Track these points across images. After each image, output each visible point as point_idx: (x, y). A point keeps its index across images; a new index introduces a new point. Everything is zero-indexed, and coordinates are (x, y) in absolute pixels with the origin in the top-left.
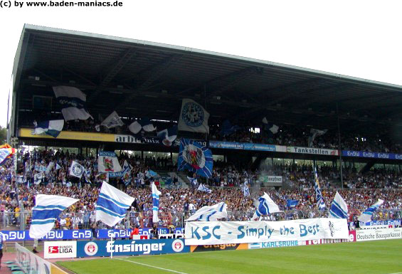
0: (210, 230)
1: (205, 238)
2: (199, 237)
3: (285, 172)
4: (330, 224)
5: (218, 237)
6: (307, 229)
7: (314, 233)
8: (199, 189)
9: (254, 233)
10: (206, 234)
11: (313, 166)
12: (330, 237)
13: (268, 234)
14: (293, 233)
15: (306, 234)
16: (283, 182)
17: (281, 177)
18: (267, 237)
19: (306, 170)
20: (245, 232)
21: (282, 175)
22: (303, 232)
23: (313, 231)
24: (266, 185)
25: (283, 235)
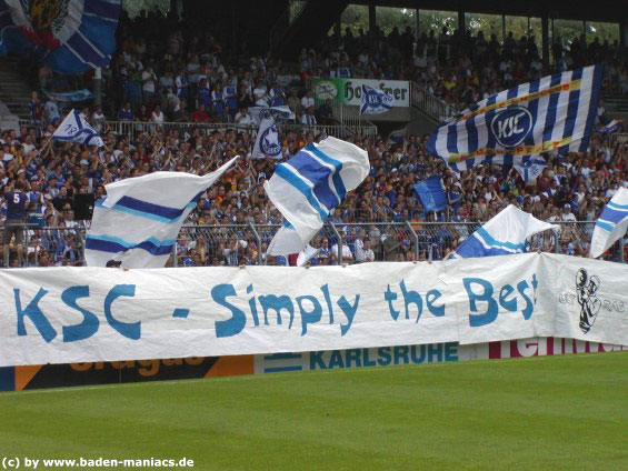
0: (93, 303)
1: (73, 334)
2: (48, 333)
3: (421, 62)
4: (585, 283)
5: (132, 331)
6: (496, 296)
7: (528, 313)
8: (61, 132)
9: (284, 312)
10: (77, 317)
11: (539, 44)
12: (579, 335)
13: (340, 315)
14: (439, 311)
15: (491, 315)
16: (413, 104)
17: (403, 84)
18: (336, 328)
19: (508, 56)
20: (245, 307)
21: (412, 75)
22: (483, 307)
23: (522, 305)
24: (341, 115)
25: (401, 320)
